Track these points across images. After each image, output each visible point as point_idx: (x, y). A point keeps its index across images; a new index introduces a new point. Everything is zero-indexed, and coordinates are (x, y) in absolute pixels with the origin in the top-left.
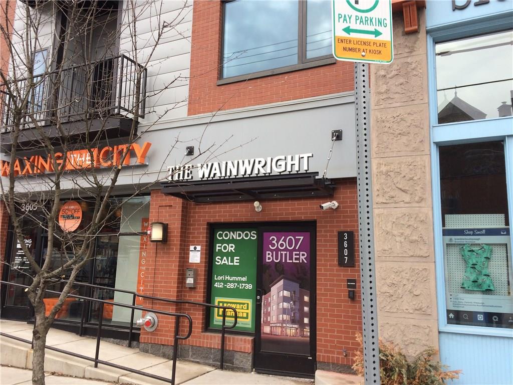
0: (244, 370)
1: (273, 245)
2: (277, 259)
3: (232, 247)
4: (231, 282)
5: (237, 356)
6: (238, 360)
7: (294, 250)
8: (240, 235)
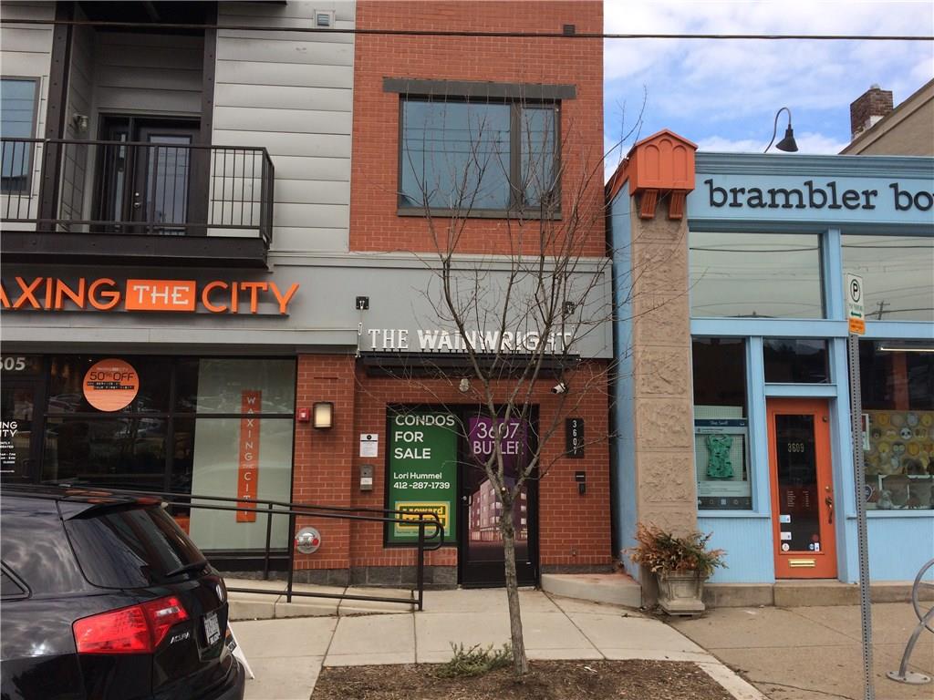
0: (448, 587)
1: (483, 434)
2: (487, 450)
3: (419, 435)
4: (418, 481)
5: (438, 572)
6: (439, 575)
7: (508, 439)
8: (430, 420)
